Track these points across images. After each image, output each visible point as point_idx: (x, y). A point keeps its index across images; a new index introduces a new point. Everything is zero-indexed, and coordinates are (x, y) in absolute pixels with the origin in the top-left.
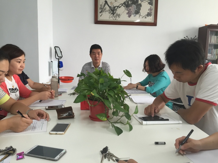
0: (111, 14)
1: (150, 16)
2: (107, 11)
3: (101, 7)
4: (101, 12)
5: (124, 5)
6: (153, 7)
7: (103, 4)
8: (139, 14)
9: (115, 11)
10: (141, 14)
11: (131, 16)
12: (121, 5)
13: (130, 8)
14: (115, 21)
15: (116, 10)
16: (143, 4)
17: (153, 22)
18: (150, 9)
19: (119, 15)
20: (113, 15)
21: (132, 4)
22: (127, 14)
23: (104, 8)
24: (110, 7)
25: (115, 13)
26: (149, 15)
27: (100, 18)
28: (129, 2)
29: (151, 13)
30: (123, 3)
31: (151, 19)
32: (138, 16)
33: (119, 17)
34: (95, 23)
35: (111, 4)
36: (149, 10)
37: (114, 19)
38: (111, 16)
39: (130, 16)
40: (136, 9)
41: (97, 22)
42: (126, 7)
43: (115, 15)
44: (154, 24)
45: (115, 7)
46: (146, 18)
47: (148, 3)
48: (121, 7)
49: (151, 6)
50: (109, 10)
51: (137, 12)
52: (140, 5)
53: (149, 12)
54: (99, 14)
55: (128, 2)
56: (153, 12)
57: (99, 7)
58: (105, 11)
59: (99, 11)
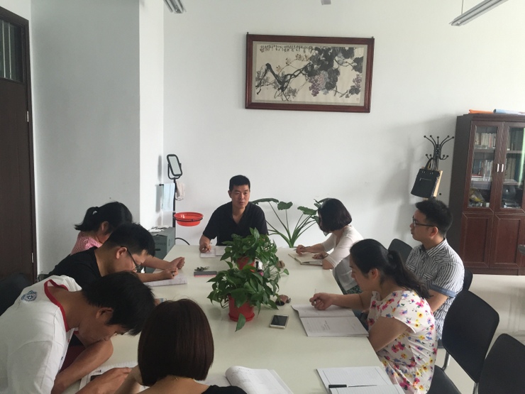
0: (279, 89)
1: (357, 93)
2: (270, 84)
3: (259, 76)
4: (258, 86)
5: (303, 72)
6: (363, 76)
7: (264, 70)
8: (335, 89)
9: (286, 84)
10: (338, 90)
11: (318, 93)
12: (299, 72)
13: (316, 77)
14: (287, 102)
15: (288, 82)
16: (342, 69)
17: (362, 105)
18: (357, 80)
19: (294, 92)
20: (283, 91)
21: (320, 69)
22: (310, 90)
23: (265, 78)
24: (276, 76)
25: (286, 87)
26: (354, 90)
27: (257, 98)
28: (315, 66)
29: (359, 87)
30: (303, 69)
31: (358, 99)
32: (331, 92)
33: (294, 95)
34: (246, 108)
35: (278, 71)
36: (354, 81)
37: (285, 99)
38: (278, 93)
39: (315, 94)
40: (328, 80)
41: (250, 105)
42: (309, 76)
43: (286, 91)
44: (365, 108)
45: (286, 76)
46: (347, 97)
47: (352, 68)
48: (297, 75)
49: (358, 73)
50: (275, 82)
51: (331, 85)
52: (337, 72)
53: (354, 84)
54: (255, 90)
55: (312, 66)
56: (363, 85)
57: (255, 75)
58: (266, 84)
59: (255, 83)
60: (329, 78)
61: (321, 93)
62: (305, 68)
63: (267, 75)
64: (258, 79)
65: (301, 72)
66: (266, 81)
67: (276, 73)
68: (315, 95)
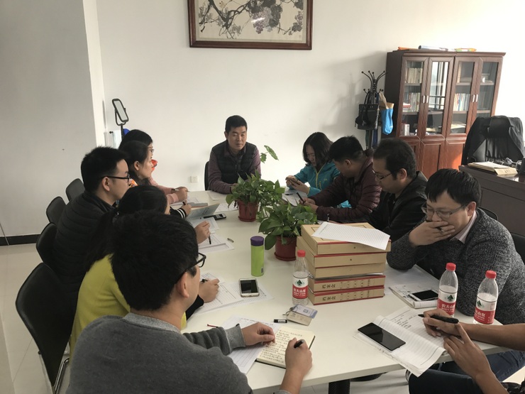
0: (223, 26)
1: (299, 31)
2: (214, 21)
3: (201, 13)
4: (201, 23)
5: (247, 8)
6: (304, 12)
7: (206, 6)
8: (278, 26)
9: (230, 21)
10: (281, 27)
11: (262, 30)
12: (242, 8)
13: (260, 13)
14: (231, 40)
15: (232, 18)
16: (284, 6)
17: (305, 42)
18: (299, 17)
19: (238, 29)
20: (227, 28)
21: (264, 5)
22: (255, 27)
23: (208, 14)
24: (220, 13)
25: (231, 24)
26: (296, 28)
27: (201, 36)
28: (258, 2)
29: (301, 23)
30: (247, 4)
31: (300, 36)
32: (275, 29)
33: (238, 32)
34: (191, 46)
35: (221, 6)
36: (296, 18)
37: (229, 37)
38: (223, 31)
39: (259, 31)
40: (272, 17)
41: (195, 44)
42: (252, 12)
43: (231, 28)
44: (307, 46)
45: (230, 12)
46: (290, 34)
47: (293, 4)
48: (241, 12)
49: (299, 10)
50: (218, 19)
51: (274, 23)
52: (279, 8)
53: (296, 21)
54: (199, 28)
55: (255, 3)
56: (304, 21)
57: (197, 12)
58: (210, 20)
59: (198, 20)
60: (272, 15)
61: (265, 30)
62: (248, 4)
63: (210, 12)
64: (201, 15)
65: (244, 8)
66: (210, 17)
67: (220, 9)
68: (259, 33)
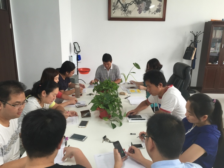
0: (123, 11)
1: (159, 12)
2: (119, 8)
3: (114, 5)
4: (113, 10)
5: (135, 2)
6: (162, 3)
7: (116, 2)
8: (149, 10)
9: (127, 8)
10: (151, 11)
11: (141, 12)
13: (141, 5)
14: (127, 17)
17: (162, 17)
18: (160, 6)
19: (130, 12)
20: (125, 12)
22: (138, 11)
24: (122, 5)
25: (127, 10)
27: (113, 15)
29: (160, 9)
31: (159, 15)
32: (147, 12)
34: (109, 20)
35: (123, 2)
36: (158, 6)
37: (126, 15)
38: (123, 13)
42: (137, 4)
44: (163, 19)
45: (126, 4)
46: (155, 14)
48: (132, 4)
49: (160, 2)
50: (121, 8)
51: (147, 9)
52: (150, 2)
53: (158, 8)
54: (112, 12)
56: (162, 8)
57: (112, 4)
59: (112, 8)
60: (147, 5)
61: (143, 12)
62: (135, 0)
63: (118, 4)
64: (114, 6)
65: (133, 2)
66: (117, 7)
